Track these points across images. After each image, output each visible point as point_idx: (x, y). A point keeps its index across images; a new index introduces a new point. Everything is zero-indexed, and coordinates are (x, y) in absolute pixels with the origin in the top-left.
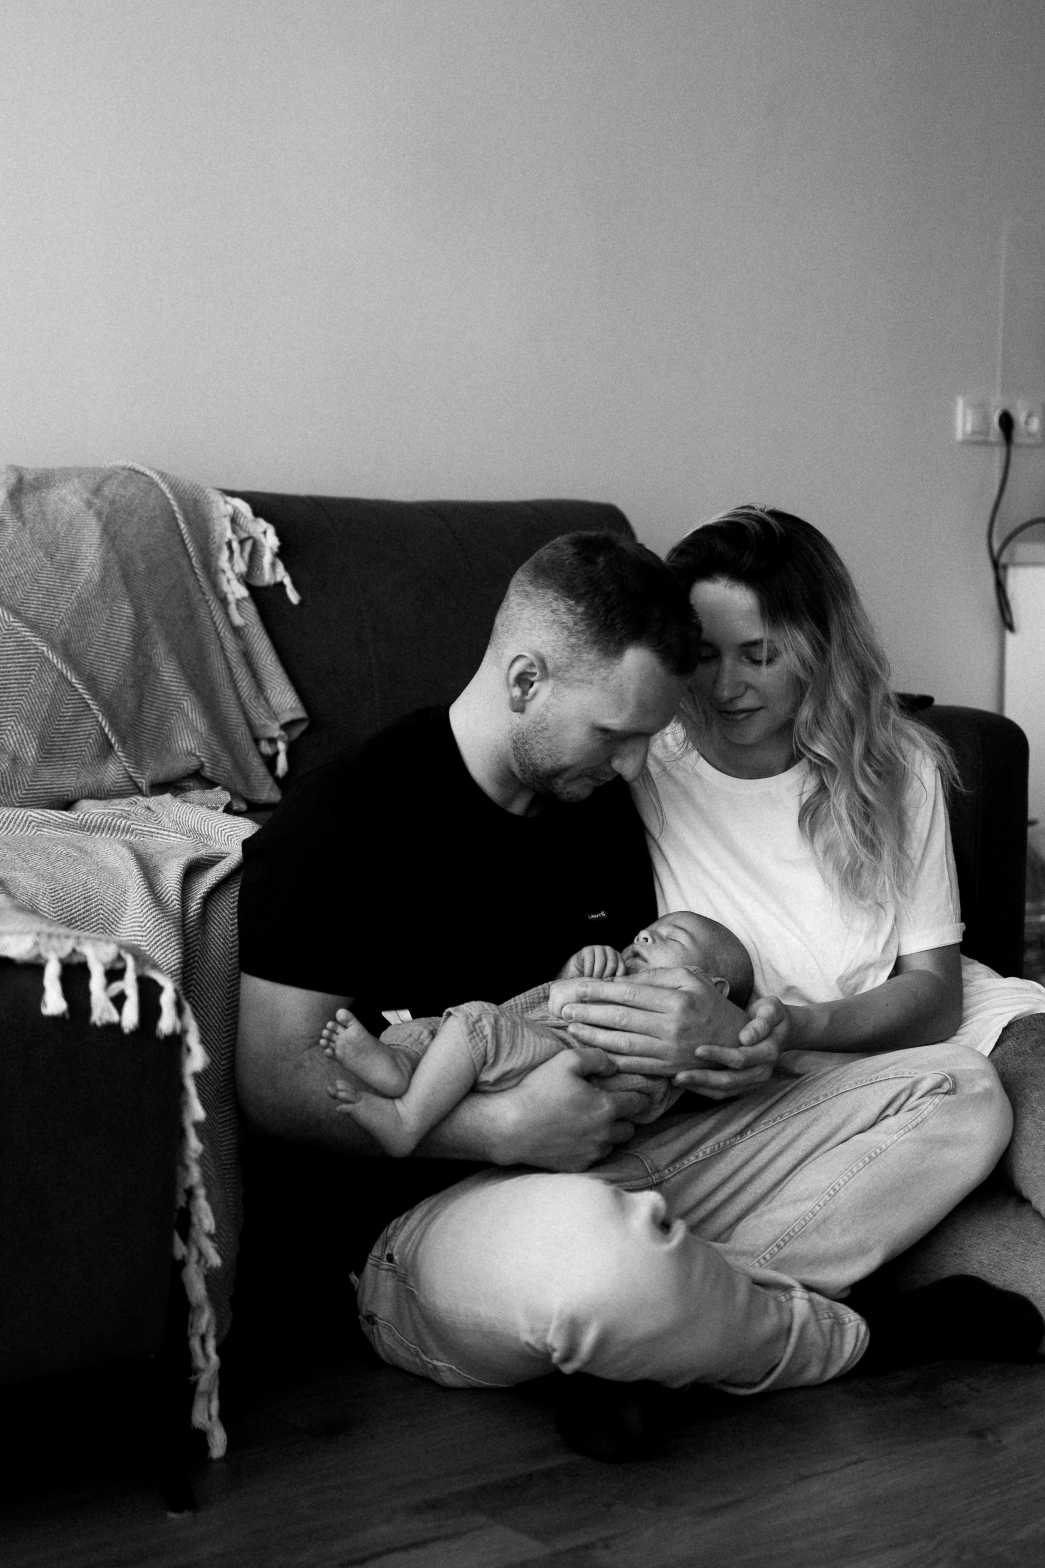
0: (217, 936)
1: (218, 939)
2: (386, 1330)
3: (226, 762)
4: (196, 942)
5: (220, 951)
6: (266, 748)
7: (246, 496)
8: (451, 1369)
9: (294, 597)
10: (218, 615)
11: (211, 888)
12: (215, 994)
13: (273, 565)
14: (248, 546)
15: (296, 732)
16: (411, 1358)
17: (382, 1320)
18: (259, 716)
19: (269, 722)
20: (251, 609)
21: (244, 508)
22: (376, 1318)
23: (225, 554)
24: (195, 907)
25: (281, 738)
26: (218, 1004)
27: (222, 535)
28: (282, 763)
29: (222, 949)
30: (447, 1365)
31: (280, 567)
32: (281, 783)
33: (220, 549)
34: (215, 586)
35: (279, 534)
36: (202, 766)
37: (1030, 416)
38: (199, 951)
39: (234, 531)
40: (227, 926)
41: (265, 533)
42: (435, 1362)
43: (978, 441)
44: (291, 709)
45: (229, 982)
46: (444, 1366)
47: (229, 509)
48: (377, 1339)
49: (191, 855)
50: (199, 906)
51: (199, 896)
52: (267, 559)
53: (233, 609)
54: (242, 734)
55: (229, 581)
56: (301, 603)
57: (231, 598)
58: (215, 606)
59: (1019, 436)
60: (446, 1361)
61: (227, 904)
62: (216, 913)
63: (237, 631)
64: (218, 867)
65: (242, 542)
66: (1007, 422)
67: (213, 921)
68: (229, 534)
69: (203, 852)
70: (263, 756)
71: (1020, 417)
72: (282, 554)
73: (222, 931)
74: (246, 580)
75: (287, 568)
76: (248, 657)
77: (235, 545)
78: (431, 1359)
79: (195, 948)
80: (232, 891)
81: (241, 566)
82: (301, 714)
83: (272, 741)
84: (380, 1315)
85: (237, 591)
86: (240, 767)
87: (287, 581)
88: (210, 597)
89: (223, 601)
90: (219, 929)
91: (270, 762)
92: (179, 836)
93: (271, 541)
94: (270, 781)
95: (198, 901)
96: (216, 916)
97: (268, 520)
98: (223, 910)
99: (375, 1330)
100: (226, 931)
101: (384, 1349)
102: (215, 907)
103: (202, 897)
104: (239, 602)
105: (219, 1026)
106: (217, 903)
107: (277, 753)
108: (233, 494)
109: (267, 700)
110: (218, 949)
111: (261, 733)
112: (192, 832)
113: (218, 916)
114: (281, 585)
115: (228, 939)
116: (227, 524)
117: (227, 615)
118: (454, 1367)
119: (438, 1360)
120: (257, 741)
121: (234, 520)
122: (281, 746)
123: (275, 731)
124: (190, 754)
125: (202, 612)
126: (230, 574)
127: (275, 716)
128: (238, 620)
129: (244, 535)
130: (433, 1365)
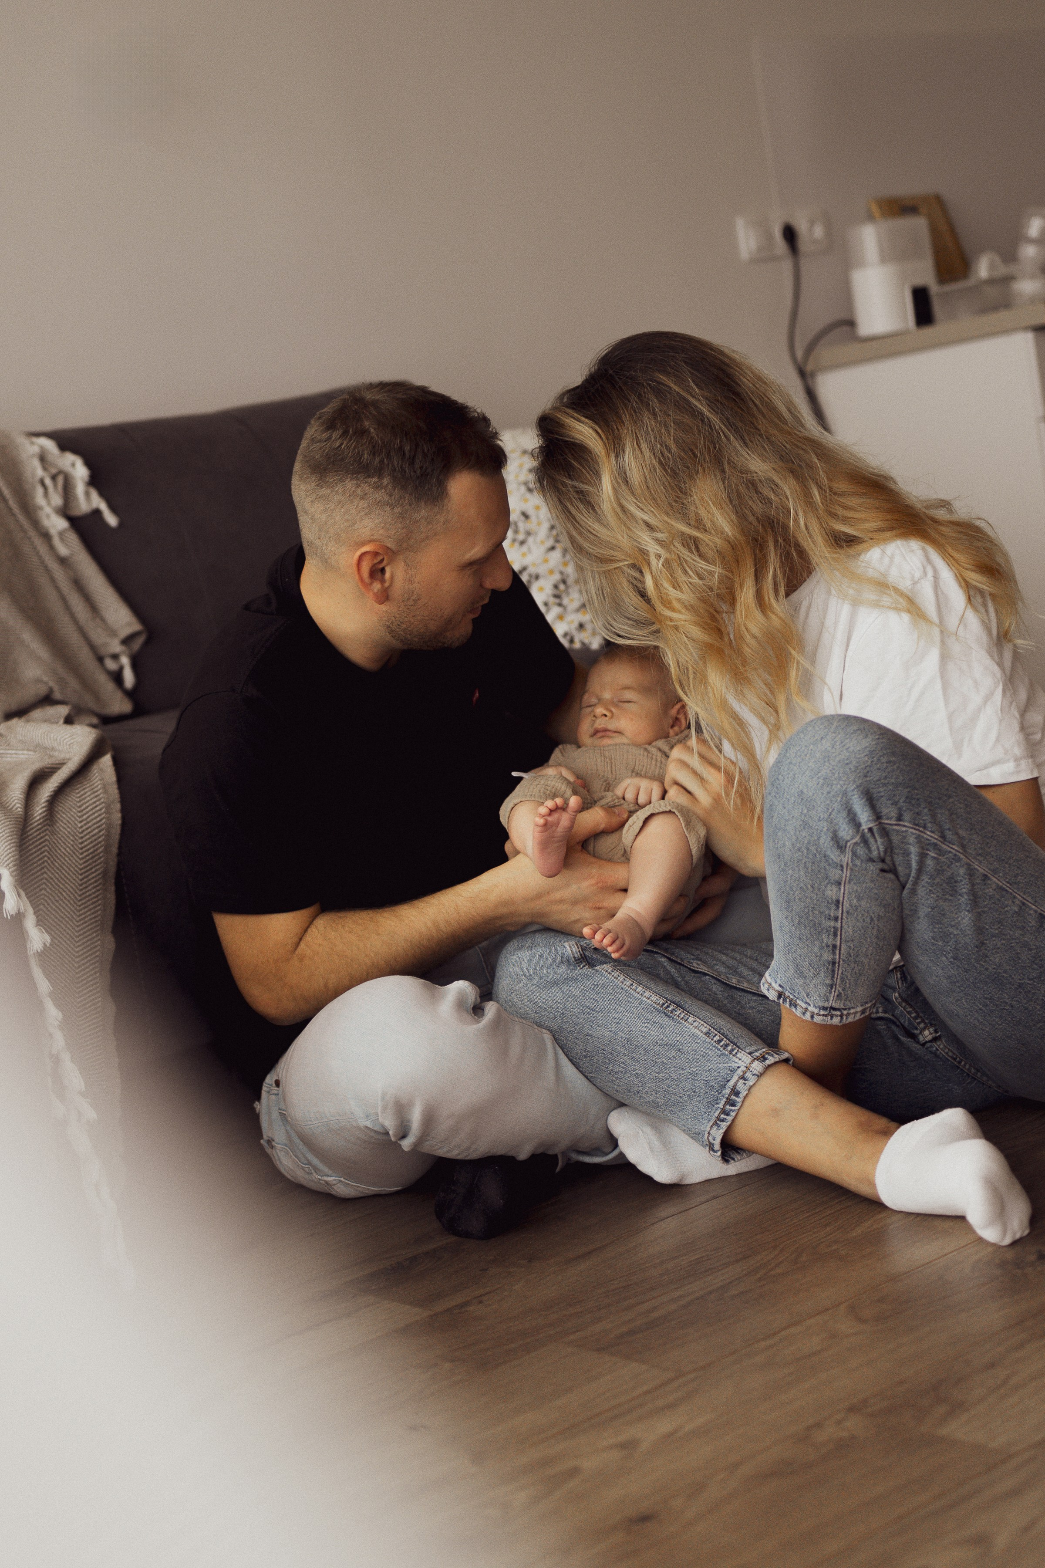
0: (66, 835)
1: (68, 837)
2: (283, 1153)
3: (74, 684)
4: (44, 844)
5: (70, 848)
6: (111, 665)
7: (51, 435)
8: (340, 1181)
9: (112, 520)
10: (43, 549)
11: (54, 791)
12: (66, 888)
13: (87, 494)
14: (60, 480)
15: (137, 645)
16: (307, 1176)
17: (279, 1144)
18: (98, 636)
19: (108, 640)
20: (73, 538)
21: (50, 445)
22: (273, 1143)
23: (40, 491)
24: (40, 811)
25: (123, 652)
26: (70, 897)
27: (34, 475)
28: (129, 678)
29: (72, 846)
30: (336, 1178)
31: (94, 495)
32: (130, 694)
33: (34, 488)
34: (36, 523)
35: (88, 463)
36: (51, 690)
37: (812, 223)
38: (48, 852)
39: (45, 468)
40: (75, 824)
41: (73, 465)
42: (326, 1178)
43: (764, 257)
44: (128, 624)
45: (81, 875)
46: (334, 1180)
47: (35, 449)
48: (278, 1162)
49: (37, 766)
50: (44, 809)
51: (43, 801)
52: (80, 488)
53: (56, 541)
54: (85, 656)
55: (48, 516)
56: (121, 525)
57: (53, 532)
58: (38, 542)
59: (804, 244)
60: (334, 1175)
61: (74, 804)
62: (64, 813)
63: (63, 561)
64: (60, 772)
65: (54, 478)
66: (790, 234)
67: (62, 821)
68: (40, 472)
69: (47, 762)
70: (109, 673)
71: (802, 227)
72: (94, 481)
73: (71, 829)
74: (65, 512)
75: (102, 494)
76: (79, 585)
77: (48, 482)
78: (322, 1176)
79: (43, 849)
80: (77, 791)
81: (57, 500)
82: (136, 627)
83: (115, 657)
84: (277, 1140)
85: (57, 524)
86: (87, 685)
87: (103, 506)
88: (32, 533)
89: (46, 536)
90: (68, 827)
91: (117, 678)
92: (25, 752)
93: (80, 471)
94: (119, 695)
95: (43, 805)
96: (64, 816)
97: (75, 451)
98: (71, 810)
99: (274, 1153)
100: (75, 829)
101: (285, 1170)
102: (63, 808)
103: (47, 801)
104: (61, 534)
105: (73, 917)
106: (64, 805)
107: (121, 669)
108: (38, 435)
109: (103, 620)
110: (68, 847)
111: (103, 651)
112: (37, 747)
113: (67, 815)
114: (97, 512)
115: (77, 836)
116: (36, 463)
117: (52, 548)
118: (342, 1179)
119: (328, 1176)
120: (100, 659)
121: (43, 458)
122: (125, 661)
123: (116, 647)
124: (38, 681)
125: (27, 549)
126: (48, 510)
127: (113, 633)
128: (63, 551)
129: (54, 471)
130: (325, 1181)
